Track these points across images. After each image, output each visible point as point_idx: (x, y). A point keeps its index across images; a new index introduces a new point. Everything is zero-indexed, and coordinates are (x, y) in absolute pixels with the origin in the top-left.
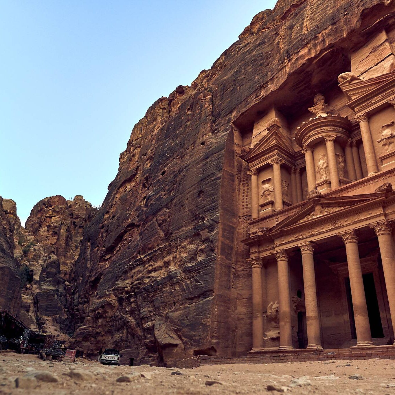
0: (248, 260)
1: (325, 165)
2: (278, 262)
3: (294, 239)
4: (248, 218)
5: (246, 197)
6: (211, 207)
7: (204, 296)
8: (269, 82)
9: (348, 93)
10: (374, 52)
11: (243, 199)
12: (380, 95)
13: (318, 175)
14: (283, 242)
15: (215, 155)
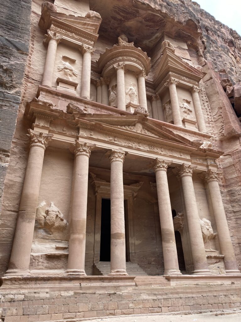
3: (107, 140)
12: (188, 79)
14: (93, 137)
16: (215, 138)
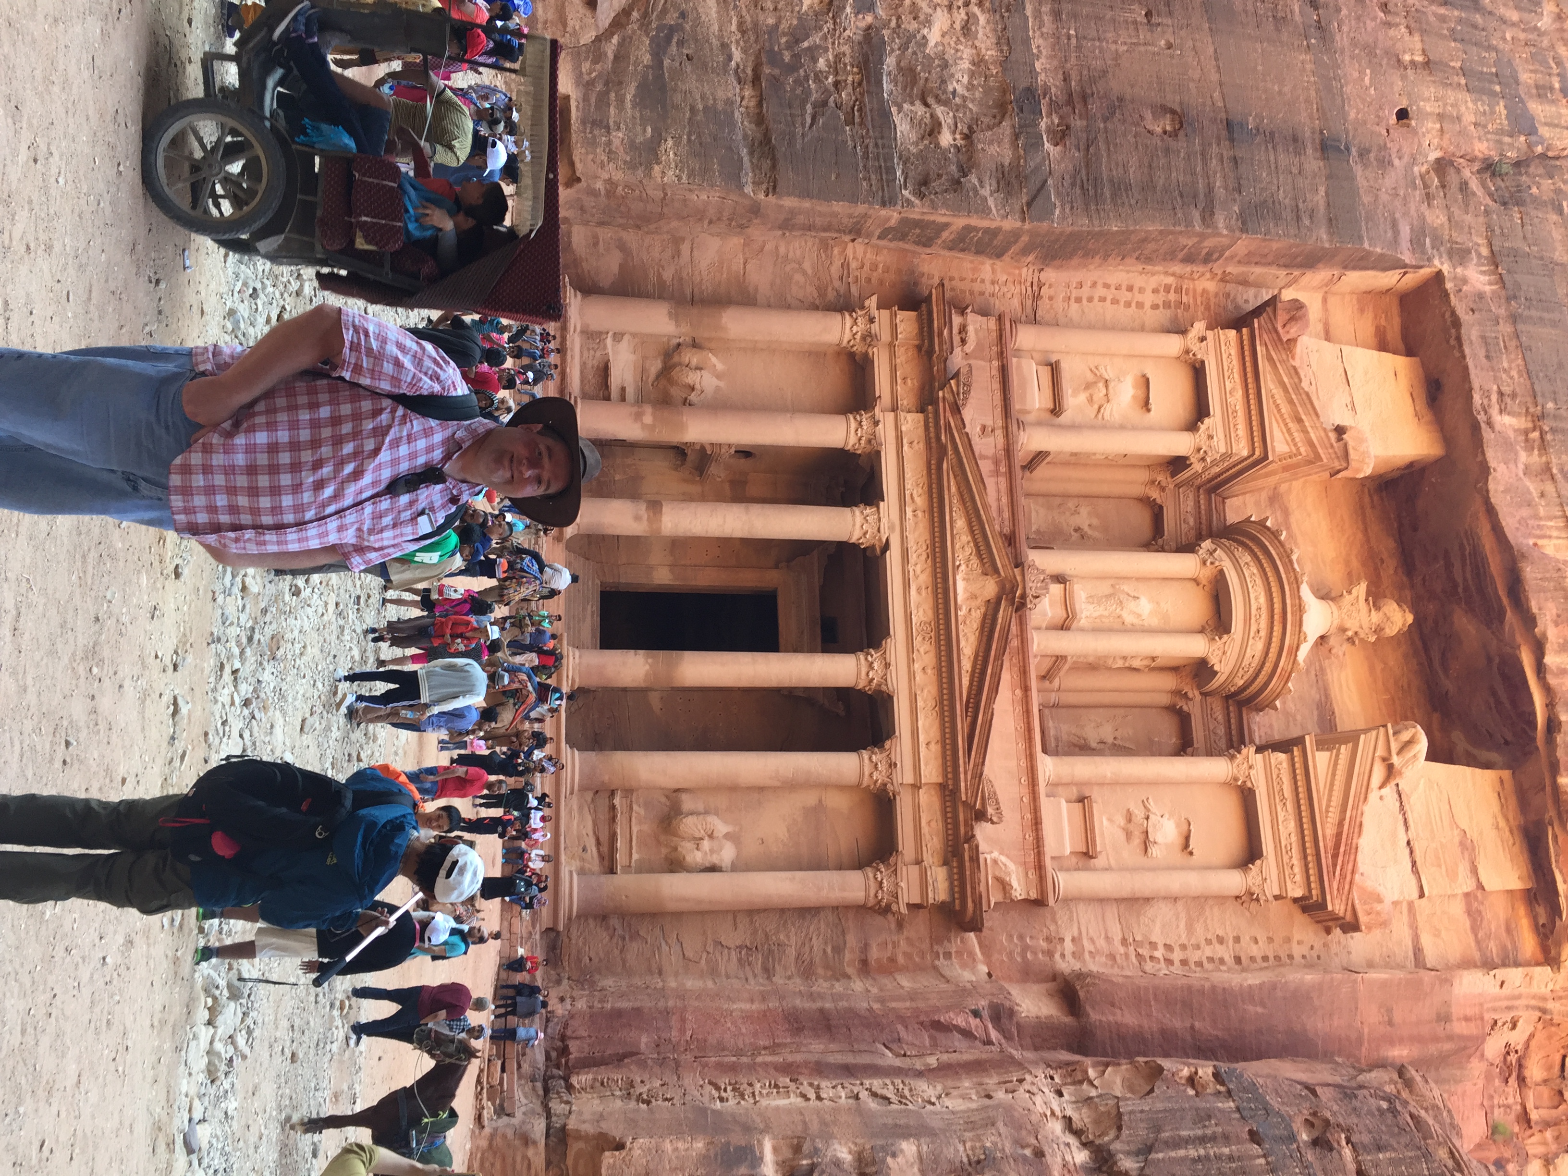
0: (872, 302)
1: (1129, 619)
2: (842, 418)
3: (909, 485)
4: (1029, 302)
5: (1108, 301)
6: (1096, 179)
7: (761, 143)
8: (1540, 455)
9: (1350, 745)
10: (1462, 844)
11: (1107, 286)
12: (1294, 838)
13: (1105, 588)
14: (906, 447)
15: (1322, 191)
16: (1063, 956)
